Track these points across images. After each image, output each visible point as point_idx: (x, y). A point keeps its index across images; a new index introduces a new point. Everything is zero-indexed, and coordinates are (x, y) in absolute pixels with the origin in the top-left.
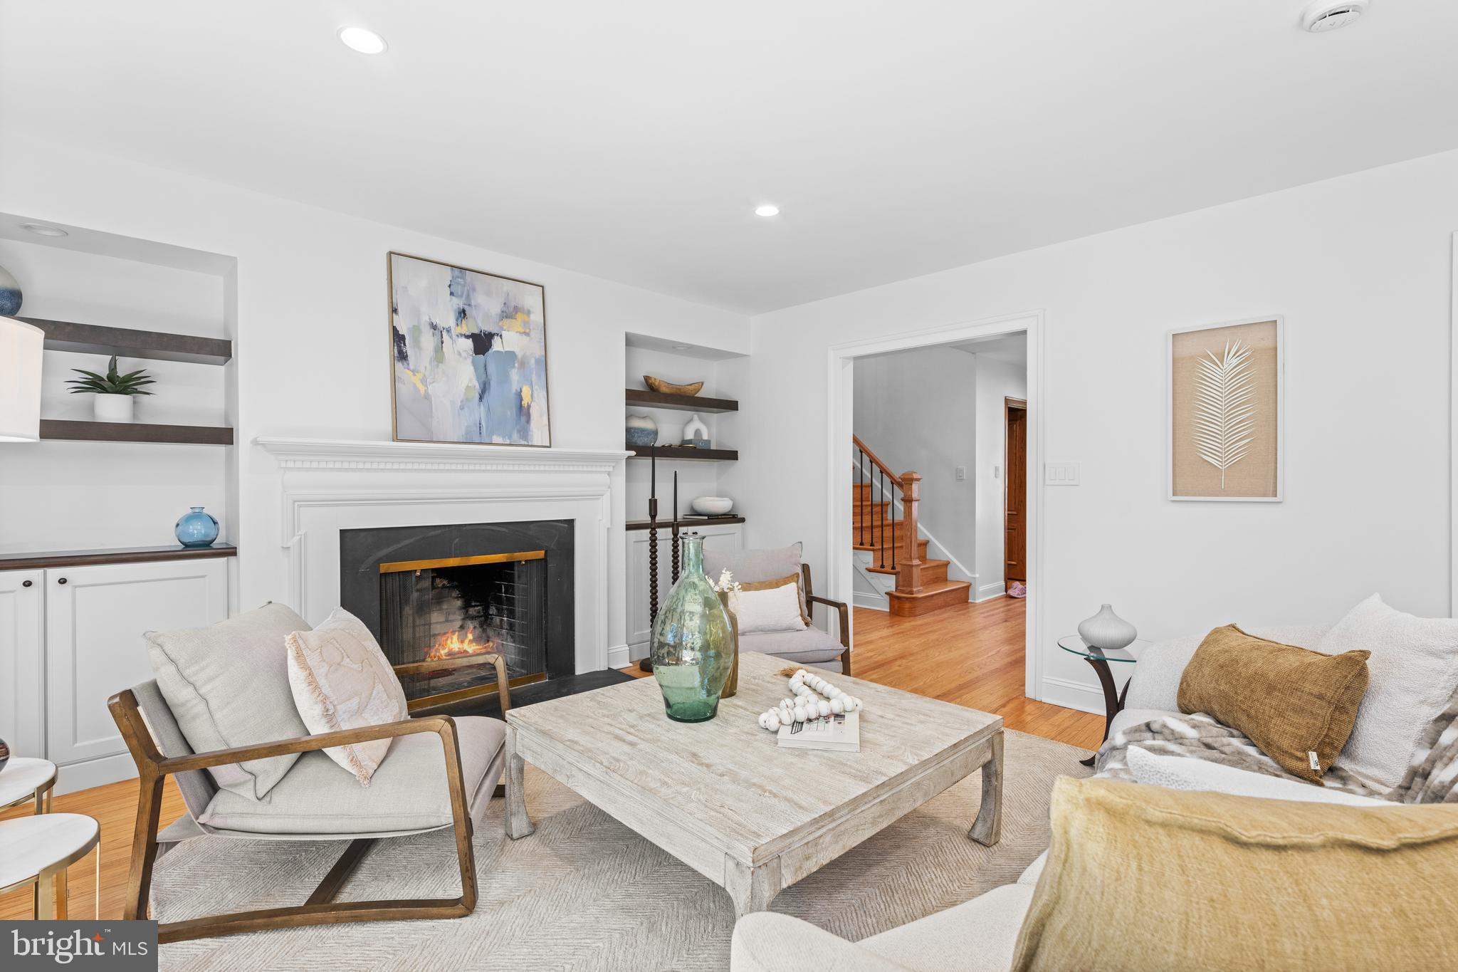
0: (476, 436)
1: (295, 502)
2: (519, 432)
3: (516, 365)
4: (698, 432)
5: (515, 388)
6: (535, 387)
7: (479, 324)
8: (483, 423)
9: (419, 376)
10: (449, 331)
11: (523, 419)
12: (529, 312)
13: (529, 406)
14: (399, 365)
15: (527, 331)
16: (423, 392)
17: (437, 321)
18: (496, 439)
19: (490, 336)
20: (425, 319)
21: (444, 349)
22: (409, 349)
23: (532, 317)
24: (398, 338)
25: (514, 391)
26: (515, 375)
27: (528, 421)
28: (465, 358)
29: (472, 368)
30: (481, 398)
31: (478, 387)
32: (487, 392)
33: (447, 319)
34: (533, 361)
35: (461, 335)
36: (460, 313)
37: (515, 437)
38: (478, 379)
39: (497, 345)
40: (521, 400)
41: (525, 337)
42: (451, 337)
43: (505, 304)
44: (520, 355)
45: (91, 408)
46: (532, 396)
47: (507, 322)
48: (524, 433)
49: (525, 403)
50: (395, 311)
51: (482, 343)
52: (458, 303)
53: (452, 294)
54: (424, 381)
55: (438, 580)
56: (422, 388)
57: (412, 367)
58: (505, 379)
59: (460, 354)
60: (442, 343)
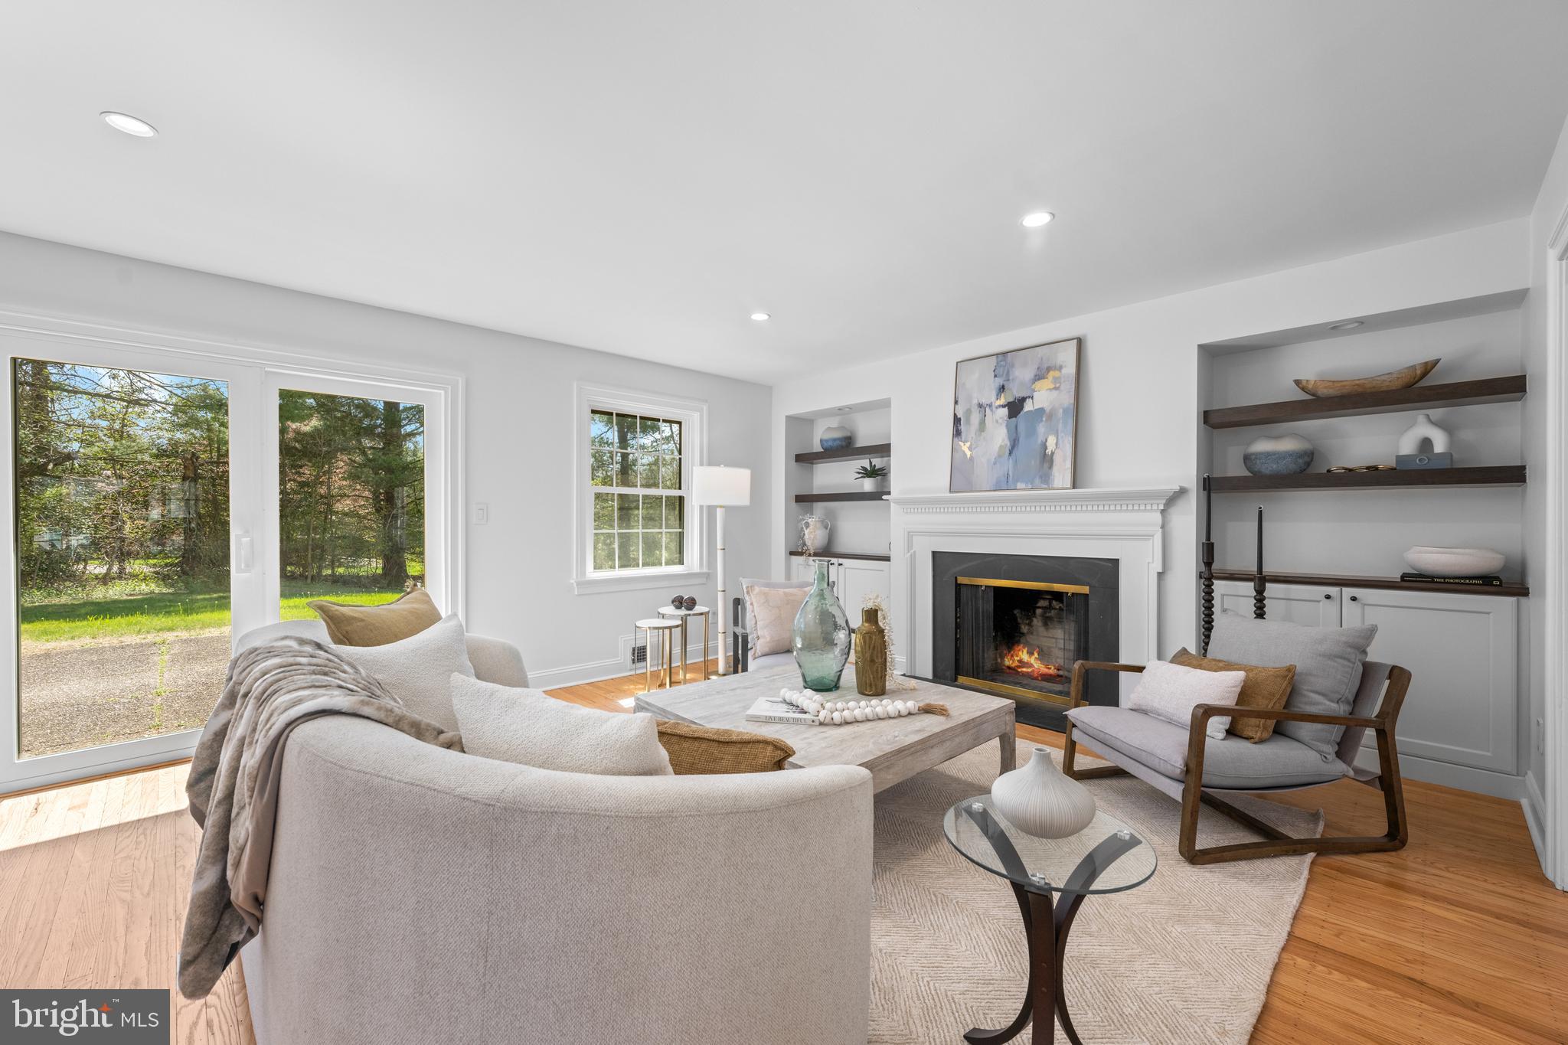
0: (1004, 483)
1: (909, 532)
2: (1041, 477)
3: (1044, 419)
4: (1426, 444)
5: (1040, 439)
6: (1061, 435)
7: (1015, 392)
8: (1010, 473)
9: (968, 444)
10: (990, 406)
11: (1046, 465)
12: (1061, 368)
13: (1053, 453)
14: (956, 439)
15: (1058, 385)
16: (968, 456)
17: (984, 401)
18: (1020, 485)
19: (1023, 400)
20: (975, 402)
21: (986, 421)
22: (963, 428)
23: (1064, 371)
24: (957, 421)
25: (1039, 441)
26: (1041, 429)
27: (1051, 467)
28: (1001, 424)
29: (1005, 431)
30: (1010, 453)
31: (1009, 444)
32: (1016, 449)
33: (989, 396)
34: (1061, 411)
35: (1000, 406)
36: (1000, 389)
37: (1037, 481)
38: (1009, 438)
39: (1028, 406)
40: (1046, 448)
41: (1055, 393)
42: (992, 410)
43: (1038, 368)
44: (1048, 411)
45: (862, 486)
46: (1057, 444)
47: (1038, 385)
48: (1046, 479)
49: (1049, 451)
50: (956, 402)
51: (1015, 408)
52: (999, 381)
53: (995, 376)
54: (970, 448)
55: (1054, 602)
56: (969, 454)
57: (963, 439)
58: (1032, 432)
59: (997, 421)
60: (985, 416)
